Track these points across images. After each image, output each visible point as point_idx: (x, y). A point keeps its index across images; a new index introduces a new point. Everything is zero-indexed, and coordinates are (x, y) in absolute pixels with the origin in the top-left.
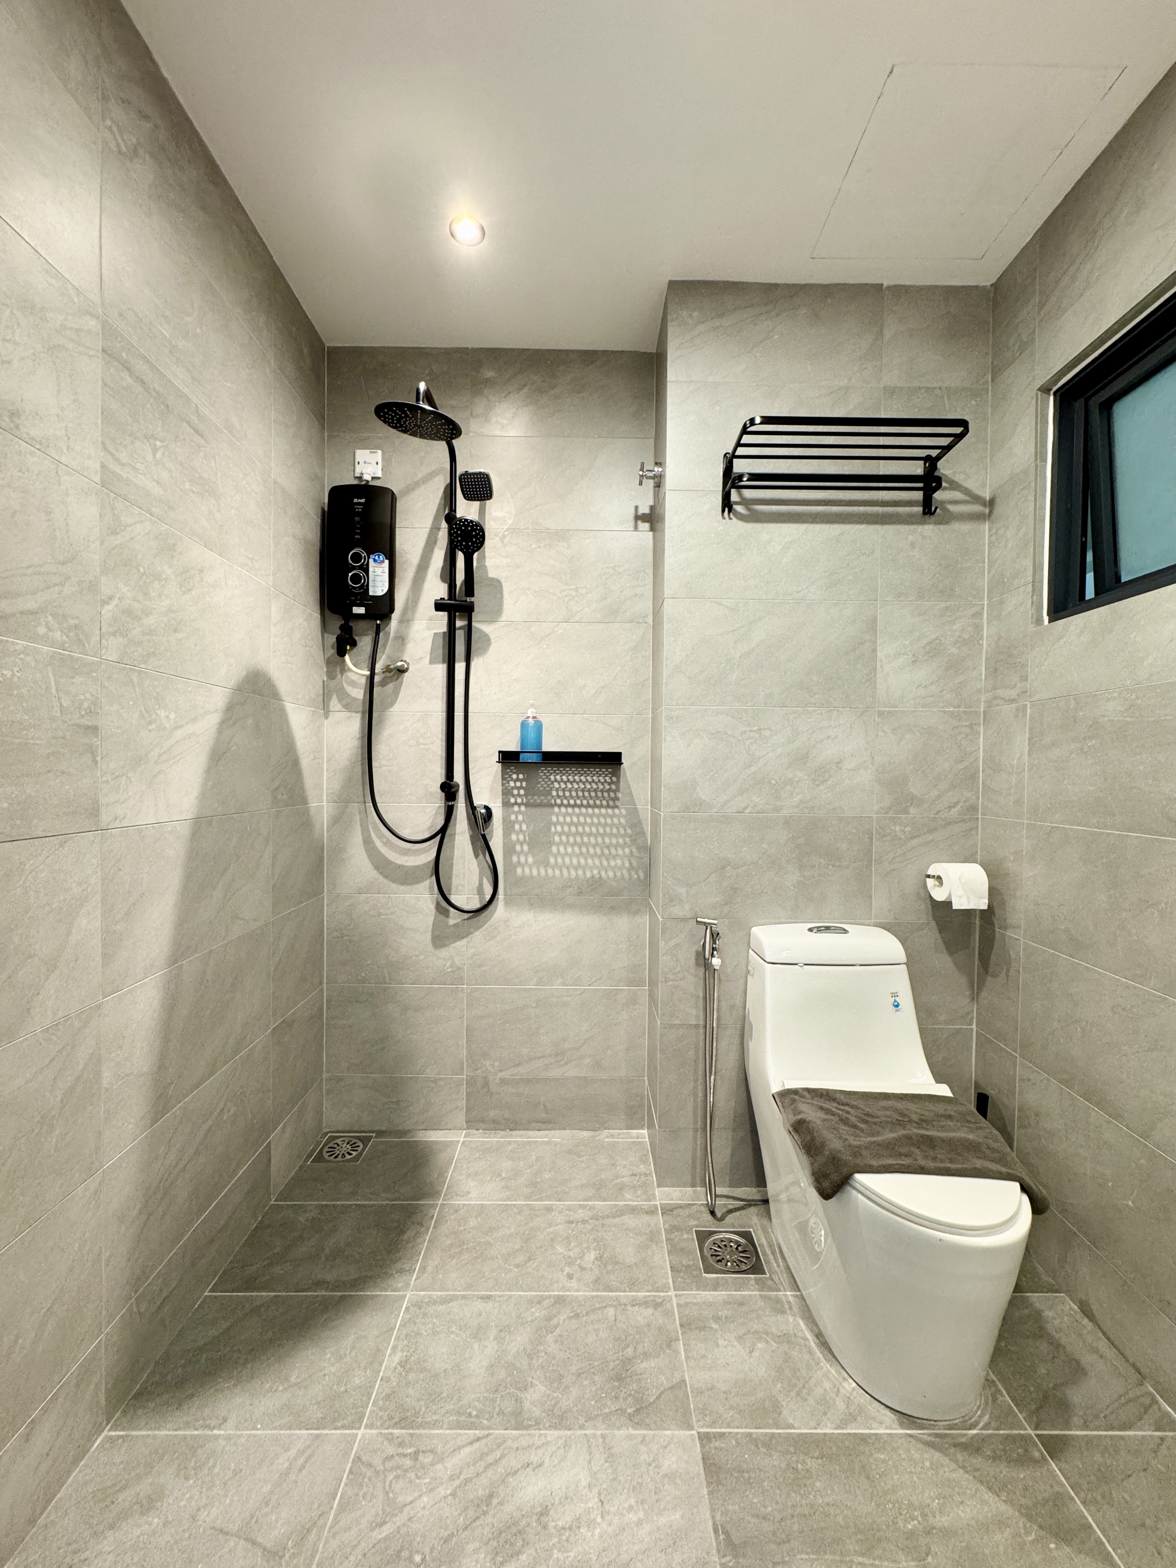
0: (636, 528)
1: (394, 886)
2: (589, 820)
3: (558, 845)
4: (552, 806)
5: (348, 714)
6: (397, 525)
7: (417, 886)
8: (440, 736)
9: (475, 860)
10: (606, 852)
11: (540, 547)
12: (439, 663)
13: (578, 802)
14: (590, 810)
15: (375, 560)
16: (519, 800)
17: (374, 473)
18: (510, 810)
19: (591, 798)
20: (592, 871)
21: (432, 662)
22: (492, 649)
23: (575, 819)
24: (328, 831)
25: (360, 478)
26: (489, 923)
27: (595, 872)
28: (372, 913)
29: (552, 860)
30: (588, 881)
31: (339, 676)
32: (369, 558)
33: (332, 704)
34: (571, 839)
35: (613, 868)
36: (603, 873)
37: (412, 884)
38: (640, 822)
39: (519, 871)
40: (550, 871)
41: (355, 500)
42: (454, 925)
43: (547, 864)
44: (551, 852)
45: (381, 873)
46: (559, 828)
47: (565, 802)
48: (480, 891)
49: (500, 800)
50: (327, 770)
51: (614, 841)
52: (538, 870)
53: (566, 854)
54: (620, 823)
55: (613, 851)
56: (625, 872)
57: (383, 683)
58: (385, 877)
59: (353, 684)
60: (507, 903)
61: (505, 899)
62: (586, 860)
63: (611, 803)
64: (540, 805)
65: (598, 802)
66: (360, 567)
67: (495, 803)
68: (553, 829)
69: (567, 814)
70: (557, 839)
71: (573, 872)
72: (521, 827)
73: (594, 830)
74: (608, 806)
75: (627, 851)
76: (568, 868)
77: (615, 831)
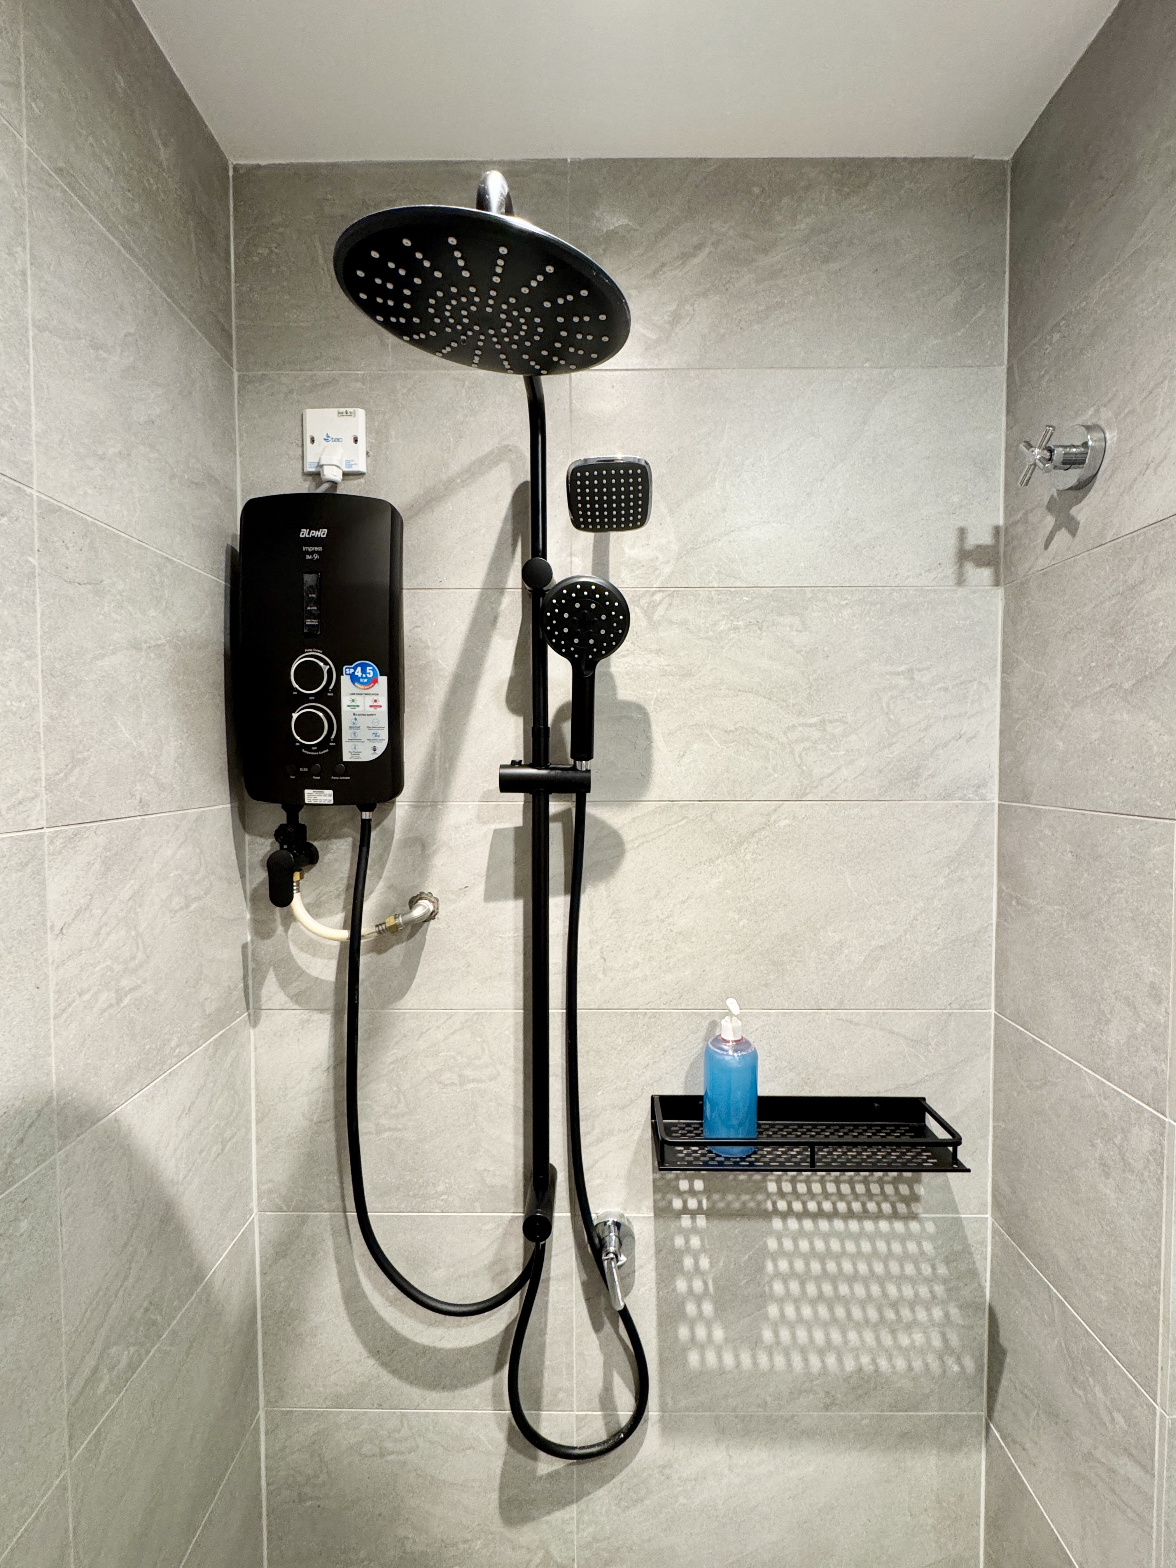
0: (961, 581)
1: (415, 1392)
2: (850, 1247)
3: (781, 1301)
4: (767, 1215)
5: (304, 1015)
6: (405, 584)
7: (468, 1392)
8: (511, 1062)
9: (593, 1335)
10: (890, 1315)
11: (736, 629)
12: (505, 898)
13: (827, 1206)
14: (854, 1225)
15: (354, 679)
16: (692, 1204)
17: (348, 463)
18: (673, 1225)
19: (857, 1197)
20: (857, 1358)
21: (490, 895)
22: (629, 864)
23: (819, 1245)
24: (264, 1274)
25: (316, 476)
26: (628, 1470)
27: (865, 1360)
28: (367, 1449)
29: (767, 1335)
30: (847, 1379)
31: (280, 930)
32: (340, 673)
33: (264, 992)
34: (811, 1289)
35: (905, 1352)
36: (883, 1363)
37: (453, 1387)
38: (967, 1251)
39: (693, 1358)
40: (763, 1359)
41: (304, 533)
42: (550, 1475)
43: (756, 1343)
44: (766, 1317)
45: (384, 1365)
46: (783, 1265)
47: (797, 1206)
48: (606, 1401)
49: (650, 1202)
50: (258, 1140)
51: (908, 1291)
52: (737, 1356)
53: (800, 1319)
54: (922, 1253)
55: (906, 1313)
56: (931, 1359)
57: (382, 943)
58: (394, 1372)
59: (313, 946)
60: (668, 1428)
61: (662, 1419)
62: (844, 1334)
63: (902, 1208)
64: (743, 1214)
65: (872, 1206)
66: (319, 697)
67: (639, 1210)
68: (770, 1267)
69: (801, 1233)
70: (778, 1288)
71: (815, 1362)
72: (696, 1262)
73: (863, 1268)
74: (895, 1215)
75: (937, 1313)
76: (803, 1352)
77: (910, 1269)
